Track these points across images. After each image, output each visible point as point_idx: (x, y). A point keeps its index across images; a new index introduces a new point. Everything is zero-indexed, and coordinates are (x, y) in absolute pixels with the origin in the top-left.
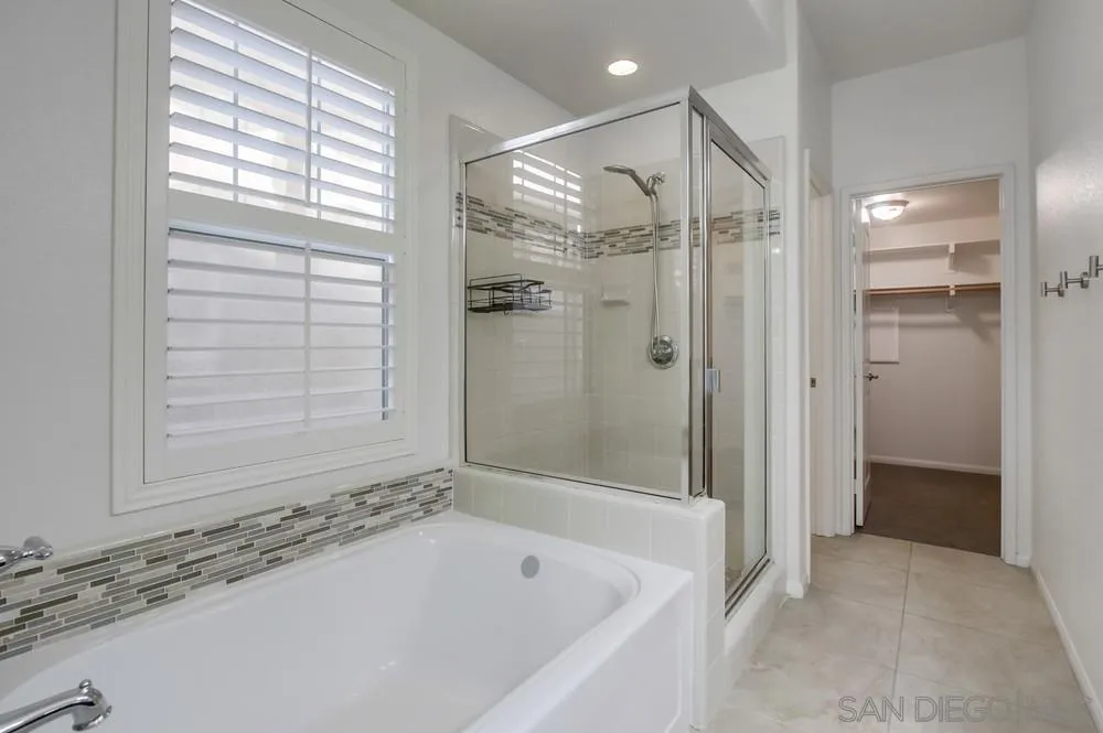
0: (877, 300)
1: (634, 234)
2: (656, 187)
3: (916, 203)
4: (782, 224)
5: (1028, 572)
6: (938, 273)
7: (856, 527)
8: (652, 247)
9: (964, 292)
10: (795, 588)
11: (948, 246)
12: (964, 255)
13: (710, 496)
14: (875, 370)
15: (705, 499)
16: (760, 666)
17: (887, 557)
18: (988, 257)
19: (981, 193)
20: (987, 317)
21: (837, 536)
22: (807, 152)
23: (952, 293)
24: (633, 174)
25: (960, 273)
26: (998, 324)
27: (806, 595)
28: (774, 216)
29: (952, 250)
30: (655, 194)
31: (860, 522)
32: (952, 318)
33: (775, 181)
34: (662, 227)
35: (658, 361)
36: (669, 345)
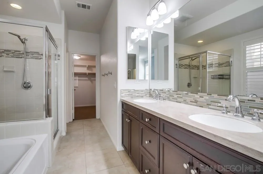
0: (76, 74)
1: (16, 52)
2: (25, 41)
3: (82, 57)
4: (61, 58)
5: (100, 119)
6: (84, 70)
7: (73, 119)
8: (23, 57)
9: (89, 74)
10: (64, 134)
11: (86, 66)
12: (89, 67)
13: (49, 117)
14: (75, 89)
15: (48, 118)
16: (60, 150)
17: (79, 123)
18: (92, 68)
19: (93, 58)
20: (92, 79)
21: (70, 122)
22: (65, 43)
23: (87, 74)
24: (19, 37)
25: (88, 71)
26: (95, 80)
27: (66, 135)
28: (59, 56)
29: (87, 66)
30: (25, 43)
31: (74, 119)
32: (87, 79)
33: (59, 48)
34: (27, 52)
35: (25, 87)
36: (29, 83)
